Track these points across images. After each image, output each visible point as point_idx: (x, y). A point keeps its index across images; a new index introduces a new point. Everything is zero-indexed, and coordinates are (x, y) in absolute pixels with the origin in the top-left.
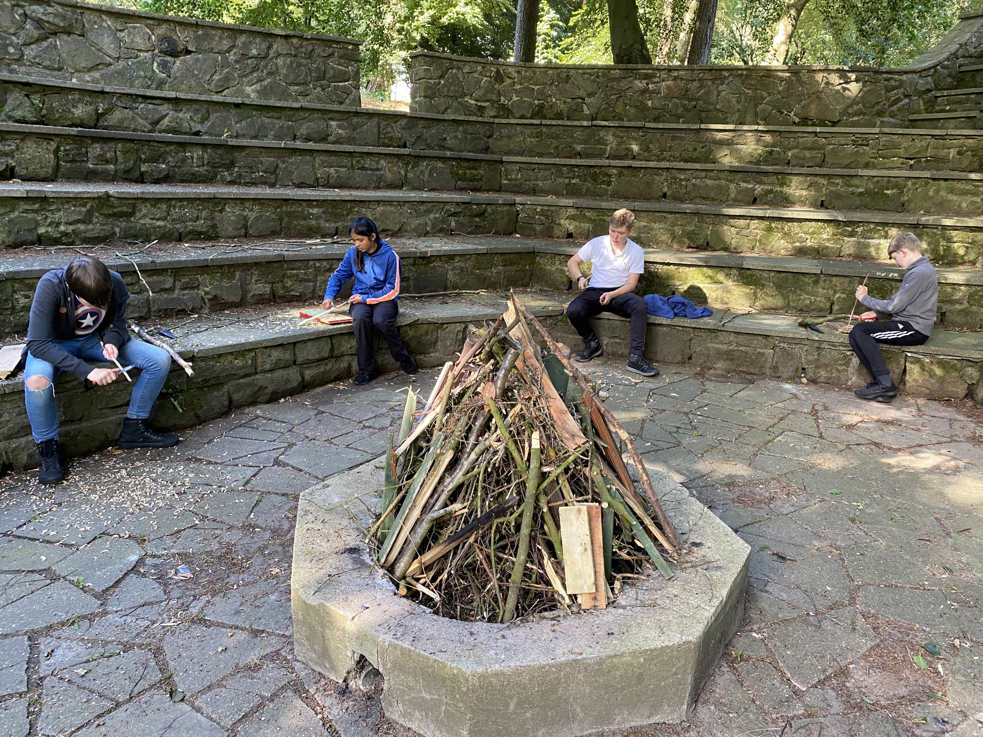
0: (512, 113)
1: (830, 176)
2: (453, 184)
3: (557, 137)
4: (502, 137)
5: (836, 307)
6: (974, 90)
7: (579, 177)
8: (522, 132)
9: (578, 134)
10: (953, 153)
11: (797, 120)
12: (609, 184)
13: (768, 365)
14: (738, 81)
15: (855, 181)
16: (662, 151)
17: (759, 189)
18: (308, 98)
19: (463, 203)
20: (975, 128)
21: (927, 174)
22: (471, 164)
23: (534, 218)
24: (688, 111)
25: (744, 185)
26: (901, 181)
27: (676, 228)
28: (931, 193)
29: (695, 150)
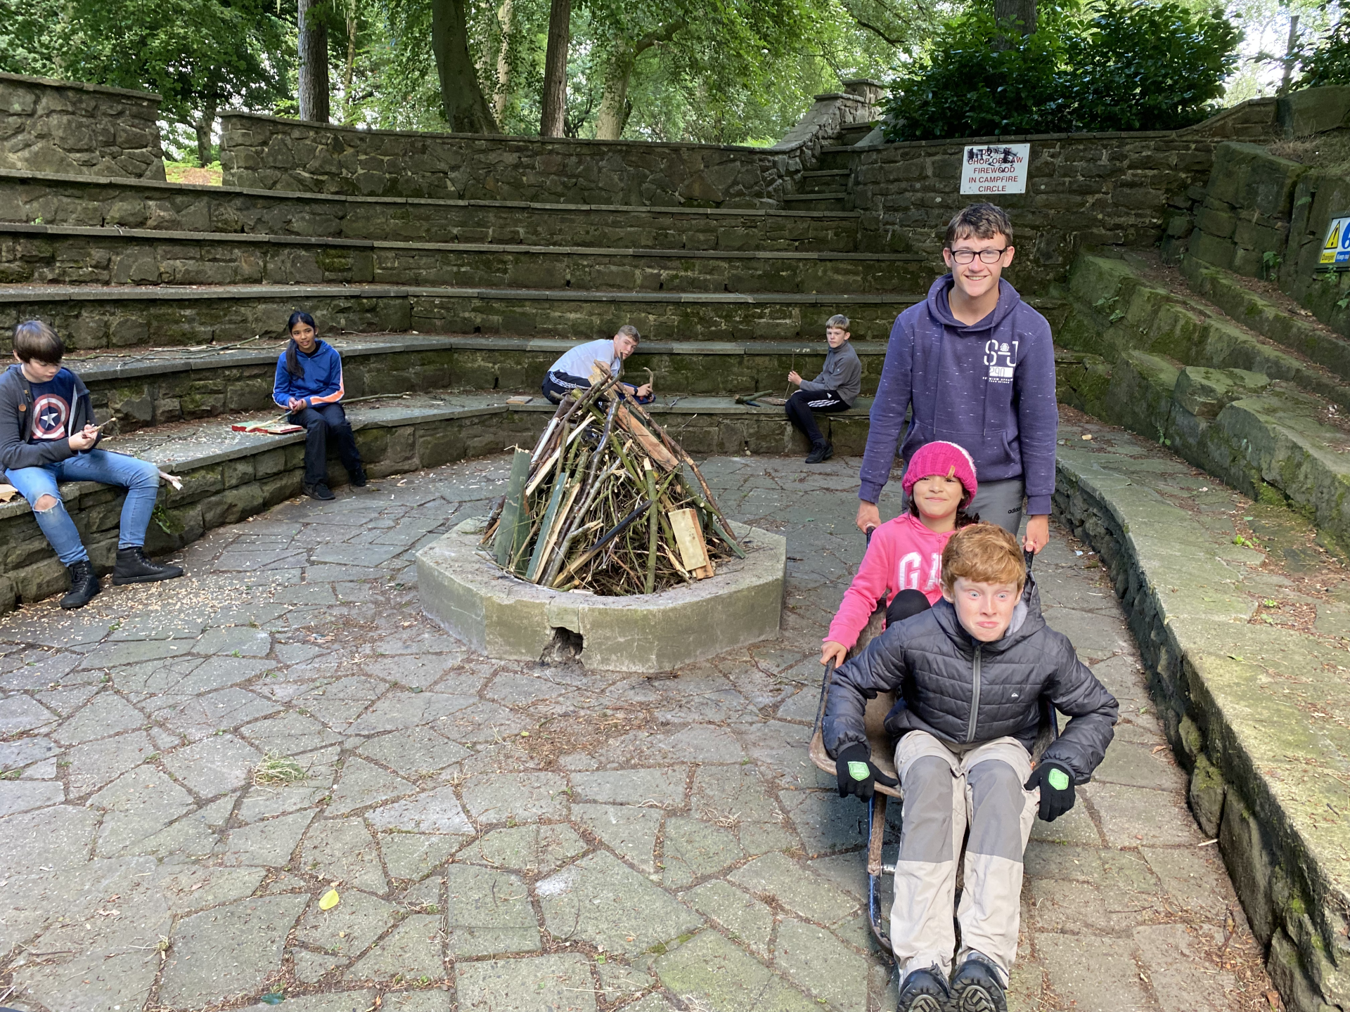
0: (359, 189)
1: (729, 260)
2: (319, 276)
3: (427, 219)
4: (358, 218)
5: (761, 385)
6: (836, 171)
7: (469, 264)
8: (383, 213)
9: (452, 215)
10: (830, 234)
11: (683, 200)
12: (505, 271)
13: (715, 442)
14: (618, 158)
15: (754, 264)
16: (552, 234)
17: (664, 274)
18: (96, 168)
19: (352, 297)
20: (844, 210)
21: (814, 255)
22: (339, 252)
23: (432, 311)
24: (569, 189)
25: (649, 270)
26: (794, 263)
27: (594, 318)
28: (820, 273)
29: (588, 233)
